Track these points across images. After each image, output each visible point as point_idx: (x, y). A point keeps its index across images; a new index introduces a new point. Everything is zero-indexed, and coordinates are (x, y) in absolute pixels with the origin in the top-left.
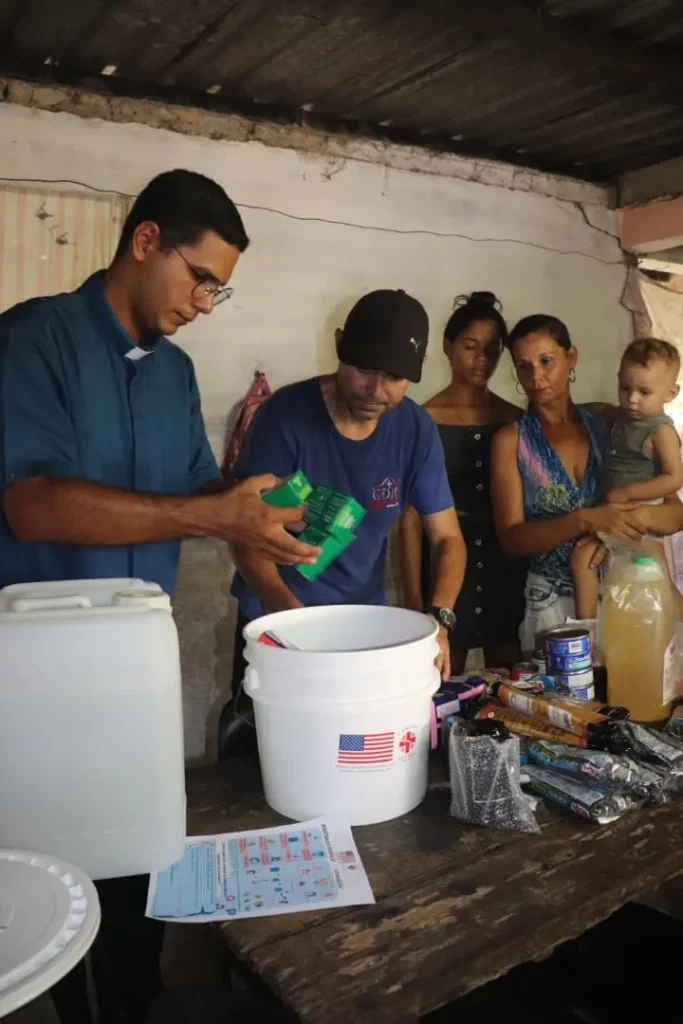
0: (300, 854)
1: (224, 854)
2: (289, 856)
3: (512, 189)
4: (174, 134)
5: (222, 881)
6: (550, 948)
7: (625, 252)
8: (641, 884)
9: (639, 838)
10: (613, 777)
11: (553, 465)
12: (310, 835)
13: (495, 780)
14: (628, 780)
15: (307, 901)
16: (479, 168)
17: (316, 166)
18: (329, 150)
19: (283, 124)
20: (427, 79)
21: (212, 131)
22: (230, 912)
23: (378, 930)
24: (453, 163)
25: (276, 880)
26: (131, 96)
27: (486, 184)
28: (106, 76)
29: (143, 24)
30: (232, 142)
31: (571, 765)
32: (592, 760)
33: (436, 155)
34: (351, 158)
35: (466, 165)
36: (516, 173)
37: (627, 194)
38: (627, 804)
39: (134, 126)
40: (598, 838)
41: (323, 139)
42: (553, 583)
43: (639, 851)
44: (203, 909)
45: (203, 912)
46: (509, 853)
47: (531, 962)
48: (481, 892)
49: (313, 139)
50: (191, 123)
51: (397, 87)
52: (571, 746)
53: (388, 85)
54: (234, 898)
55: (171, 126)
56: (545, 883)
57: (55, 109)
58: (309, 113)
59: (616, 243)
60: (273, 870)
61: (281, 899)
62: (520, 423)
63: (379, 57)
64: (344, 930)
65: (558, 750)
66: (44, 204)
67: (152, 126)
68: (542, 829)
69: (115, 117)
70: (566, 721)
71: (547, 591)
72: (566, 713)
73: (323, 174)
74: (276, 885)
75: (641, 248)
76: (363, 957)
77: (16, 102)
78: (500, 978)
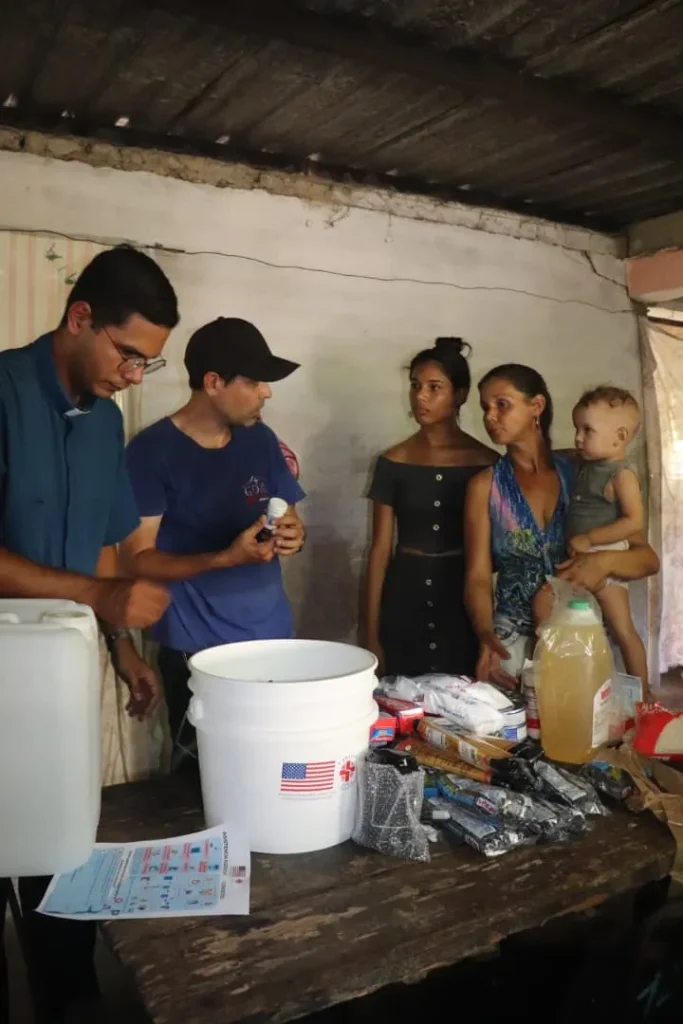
0: (197, 866)
1: (127, 861)
2: (186, 867)
3: (518, 238)
4: (180, 181)
5: (117, 884)
6: (423, 972)
7: (633, 301)
8: (511, 915)
9: (522, 872)
10: (505, 812)
11: (522, 511)
12: (212, 845)
13: (393, 808)
14: (522, 815)
15: (186, 908)
16: (484, 217)
17: (319, 214)
18: (333, 198)
19: (289, 172)
20: (425, 132)
21: (218, 179)
22: (113, 913)
23: (243, 938)
24: (459, 212)
25: (166, 887)
26: (141, 146)
27: (491, 232)
28: (119, 127)
29: (147, 81)
30: (237, 191)
31: (469, 799)
32: (487, 794)
33: (441, 204)
34: (355, 206)
35: (472, 214)
36: (522, 222)
37: (637, 244)
38: (519, 838)
39: (143, 174)
40: (484, 870)
41: (328, 188)
42: (515, 622)
43: (517, 884)
44: (90, 908)
45: (90, 911)
46: (391, 878)
47: (402, 984)
48: (353, 911)
49: (318, 187)
50: (197, 172)
51: (397, 139)
52: (475, 780)
53: (388, 138)
54: (122, 900)
55: (177, 175)
56: (415, 908)
57: (67, 158)
58: (314, 162)
59: (625, 292)
60: (167, 878)
61: (164, 904)
62: (495, 468)
63: (375, 112)
64: (213, 935)
65: (463, 784)
66: (54, 246)
67: (159, 174)
68: (433, 858)
69: (125, 165)
70: (473, 756)
71: (509, 630)
72: (474, 748)
73: (327, 222)
74: (165, 892)
75: (648, 297)
76: (221, 961)
77: (32, 152)
78: (366, 996)
